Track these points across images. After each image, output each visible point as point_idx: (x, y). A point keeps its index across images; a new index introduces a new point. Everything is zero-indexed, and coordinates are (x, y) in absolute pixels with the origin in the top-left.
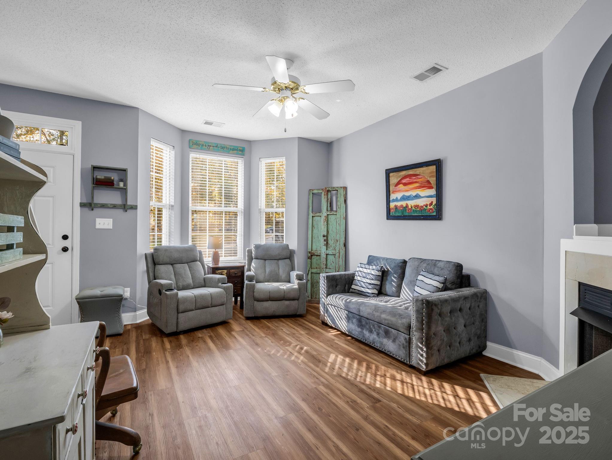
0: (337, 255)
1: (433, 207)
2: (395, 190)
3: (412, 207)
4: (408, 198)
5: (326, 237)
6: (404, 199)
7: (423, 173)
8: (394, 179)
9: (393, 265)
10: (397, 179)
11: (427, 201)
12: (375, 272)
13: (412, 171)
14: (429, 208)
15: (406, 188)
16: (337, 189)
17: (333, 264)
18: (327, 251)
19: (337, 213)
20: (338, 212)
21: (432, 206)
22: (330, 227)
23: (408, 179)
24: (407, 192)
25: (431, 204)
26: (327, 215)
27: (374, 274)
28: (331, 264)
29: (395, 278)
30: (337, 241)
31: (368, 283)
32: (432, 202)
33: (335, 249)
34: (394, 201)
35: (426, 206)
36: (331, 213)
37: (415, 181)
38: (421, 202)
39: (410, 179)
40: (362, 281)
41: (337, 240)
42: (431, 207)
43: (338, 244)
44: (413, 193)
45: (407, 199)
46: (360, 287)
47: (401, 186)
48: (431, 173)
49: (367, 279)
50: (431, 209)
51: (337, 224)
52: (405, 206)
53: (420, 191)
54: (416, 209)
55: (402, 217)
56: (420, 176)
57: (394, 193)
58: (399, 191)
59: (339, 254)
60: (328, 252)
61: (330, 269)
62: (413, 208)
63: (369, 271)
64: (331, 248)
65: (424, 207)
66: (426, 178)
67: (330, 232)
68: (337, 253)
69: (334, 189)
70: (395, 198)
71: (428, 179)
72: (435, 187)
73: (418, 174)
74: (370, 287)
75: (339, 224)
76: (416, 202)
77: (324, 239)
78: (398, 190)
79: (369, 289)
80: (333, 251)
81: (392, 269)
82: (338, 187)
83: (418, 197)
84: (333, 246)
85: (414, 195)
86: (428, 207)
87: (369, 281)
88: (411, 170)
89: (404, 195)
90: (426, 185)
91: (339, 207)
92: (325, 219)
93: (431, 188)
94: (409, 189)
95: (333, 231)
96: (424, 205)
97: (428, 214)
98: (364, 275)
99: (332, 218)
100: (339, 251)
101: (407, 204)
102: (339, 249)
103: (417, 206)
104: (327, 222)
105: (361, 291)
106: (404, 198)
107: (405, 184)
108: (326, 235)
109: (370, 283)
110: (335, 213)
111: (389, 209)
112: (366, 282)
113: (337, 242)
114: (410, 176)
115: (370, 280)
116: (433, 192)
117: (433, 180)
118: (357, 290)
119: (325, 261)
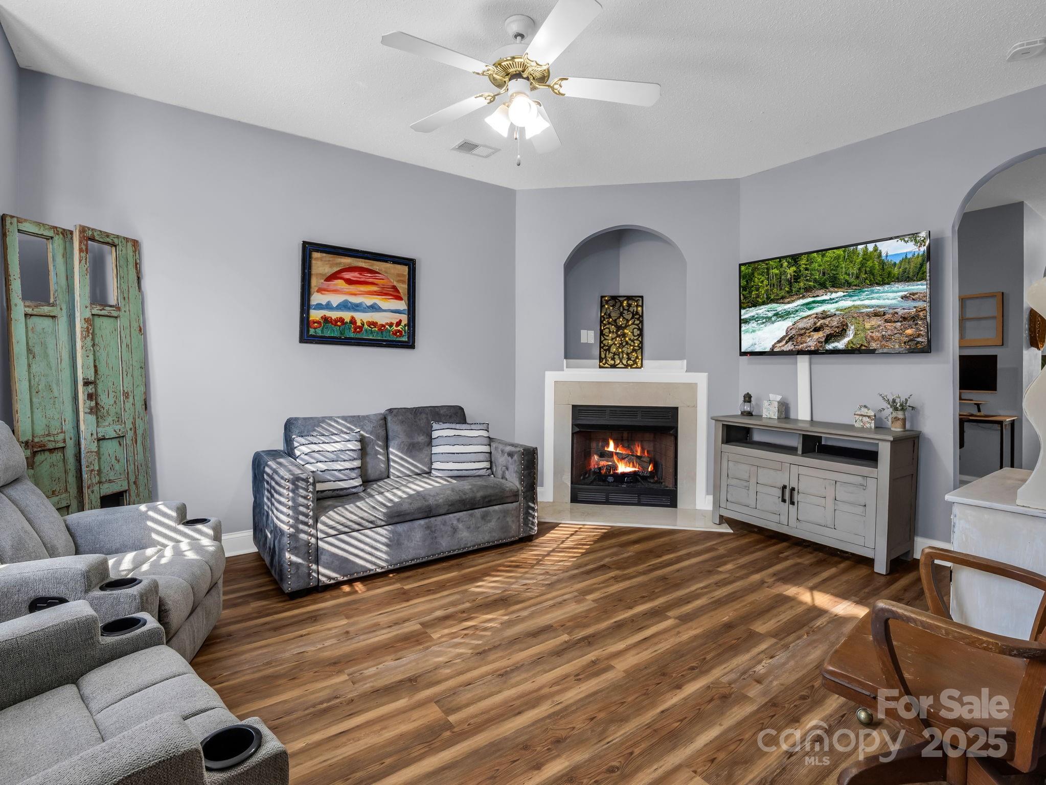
0: (130, 434)
1: (402, 328)
2: (325, 287)
3: (363, 325)
4: (356, 307)
5: (91, 387)
6: (345, 307)
7: (386, 273)
8: (322, 265)
9: (369, 427)
10: (330, 267)
11: (395, 318)
12: (355, 444)
13: (365, 262)
14: (396, 328)
15: (353, 288)
16: (116, 241)
17: (117, 467)
18: (99, 430)
19: (122, 313)
20: (123, 310)
21: (401, 326)
22: (102, 355)
23: (356, 274)
24: (353, 296)
25: (399, 323)
26: (93, 315)
27: (354, 448)
28: (112, 468)
29: (379, 446)
30: (126, 395)
31: (347, 469)
32: (400, 321)
33: (119, 419)
34: (319, 307)
35: (391, 325)
36: (103, 313)
37: (371, 280)
38: (381, 318)
39: (361, 274)
40: (333, 470)
41: (127, 393)
42: (399, 328)
43: (128, 405)
44: (368, 301)
45: (353, 308)
46: (334, 481)
47: (340, 284)
48: (399, 275)
49: (345, 461)
50: (399, 331)
51: (124, 346)
52: (347, 320)
53: (380, 300)
54: (372, 328)
55: (343, 339)
56: (380, 275)
57: (323, 292)
58: (336, 291)
59: (135, 432)
60: (102, 432)
61: (110, 481)
62: (366, 326)
63: (338, 446)
64: (109, 420)
65: (387, 326)
66: (391, 282)
67: (102, 369)
68: (129, 430)
69: (108, 240)
70: (324, 303)
71: (395, 284)
72: (406, 298)
73: (377, 270)
74: (353, 475)
75: (127, 345)
76: (371, 317)
77: (86, 393)
78: (332, 288)
79: (353, 479)
80: (117, 427)
81: (371, 434)
82: (118, 237)
83: (375, 308)
84: (113, 411)
85: (368, 304)
86: (394, 328)
87: (348, 465)
88: (363, 260)
89: (346, 301)
90: (391, 293)
91: (126, 296)
92: (87, 328)
93: (400, 298)
94: (358, 293)
95: (110, 366)
96: (387, 324)
97: (394, 338)
98: (332, 456)
99: (104, 326)
100: (134, 423)
101: (353, 318)
102: (134, 418)
103: (373, 324)
104: (93, 339)
105: (337, 490)
106: (347, 306)
107: (349, 282)
108: (93, 379)
109: (352, 466)
110: (115, 314)
111: (305, 322)
112: (342, 468)
113: (127, 397)
114: (361, 270)
115: (351, 462)
116: (402, 305)
117: (403, 288)
118: (329, 490)
119: (96, 461)
